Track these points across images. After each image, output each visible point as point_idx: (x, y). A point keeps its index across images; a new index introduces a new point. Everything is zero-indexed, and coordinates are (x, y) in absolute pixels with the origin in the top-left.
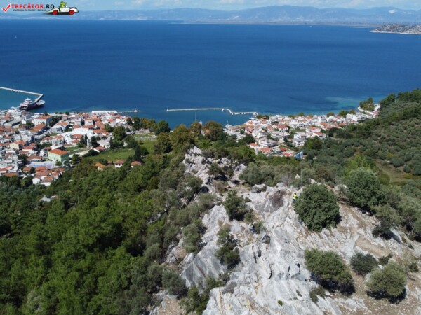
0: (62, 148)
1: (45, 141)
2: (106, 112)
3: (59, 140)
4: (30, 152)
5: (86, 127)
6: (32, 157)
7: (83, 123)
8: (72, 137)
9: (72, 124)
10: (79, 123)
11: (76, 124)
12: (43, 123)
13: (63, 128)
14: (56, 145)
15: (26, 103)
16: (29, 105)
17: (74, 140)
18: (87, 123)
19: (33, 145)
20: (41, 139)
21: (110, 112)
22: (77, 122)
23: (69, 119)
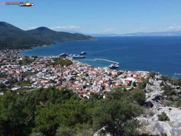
0: (120, 85)
1: (114, 81)
2: (144, 72)
3: (120, 81)
4: (107, 85)
5: (133, 77)
6: (107, 87)
7: (132, 76)
8: (126, 81)
9: (127, 76)
10: (130, 76)
11: (129, 76)
12: (116, 74)
13: (123, 77)
14: (118, 83)
15: (111, 66)
16: (112, 66)
17: (126, 82)
18: (134, 76)
19: (109, 82)
20: (113, 80)
21: (145, 72)
22: (130, 75)
23: (127, 73)
